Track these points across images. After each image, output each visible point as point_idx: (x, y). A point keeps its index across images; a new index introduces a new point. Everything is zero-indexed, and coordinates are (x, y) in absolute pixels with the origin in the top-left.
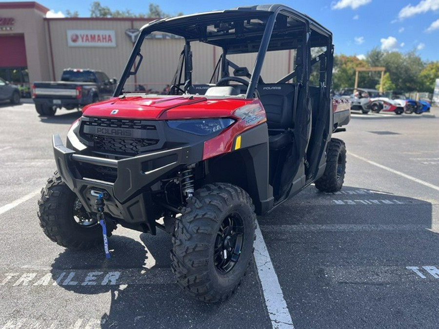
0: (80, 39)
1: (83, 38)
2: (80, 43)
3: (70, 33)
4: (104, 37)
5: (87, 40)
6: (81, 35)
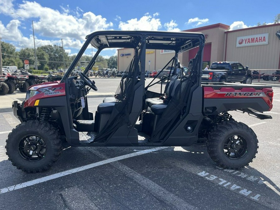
0: (244, 42)
1: (246, 41)
2: (244, 44)
3: (239, 39)
4: (260, 38)
5: (249, 42)
6: (245, 39)
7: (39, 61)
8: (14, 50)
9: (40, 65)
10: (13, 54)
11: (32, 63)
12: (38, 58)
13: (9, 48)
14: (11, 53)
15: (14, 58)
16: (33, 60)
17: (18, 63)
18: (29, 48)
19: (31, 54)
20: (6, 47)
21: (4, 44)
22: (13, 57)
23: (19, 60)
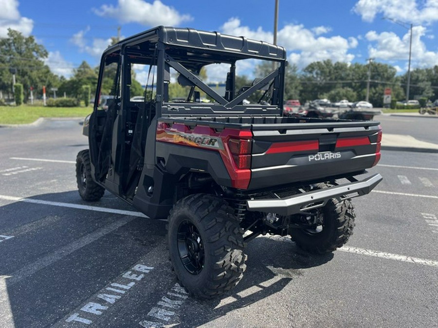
7: (433, 89)
8: (394, 74)
9: (434, 95)
10: (391, 80)
11: (420, 92)
12: (433, 84)
13: (386, 71)
14: (388, 79)
15: (392, 86)
16: (422, 88)
17: (396, 93)
18: (421, 69)
19: (420, 78)
20: (382, 70)
21: (380, 65)
22: (389, 85)
23: (400, 88)
